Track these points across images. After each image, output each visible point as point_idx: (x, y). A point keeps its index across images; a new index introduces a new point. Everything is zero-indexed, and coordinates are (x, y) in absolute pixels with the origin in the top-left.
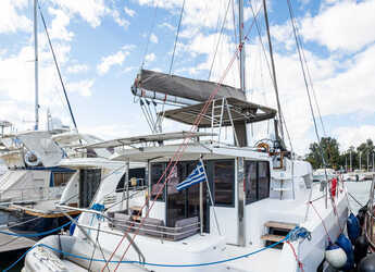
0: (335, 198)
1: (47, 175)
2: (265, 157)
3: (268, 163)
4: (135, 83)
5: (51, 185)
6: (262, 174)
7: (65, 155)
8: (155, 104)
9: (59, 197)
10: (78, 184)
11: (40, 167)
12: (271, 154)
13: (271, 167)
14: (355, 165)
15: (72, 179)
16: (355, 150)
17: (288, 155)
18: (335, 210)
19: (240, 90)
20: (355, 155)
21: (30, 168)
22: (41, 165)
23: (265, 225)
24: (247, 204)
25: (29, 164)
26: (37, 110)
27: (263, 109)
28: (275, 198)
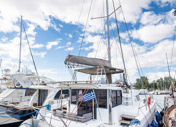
0: (150, 106)
1: (24, 91)
2: (120, 88)
3: (121, 91)
4: (66, 60)
5: (26, 95)
6: (119, 95)
7: (32, 84)
8: (74, 67)
9: (29, 100)
10: (38, 95)
11: (22, 88)
12: (122, 87)
13: (122, 92)
14: (156, 88)
15: (35, 93)
16: (156, 82)
17: (129, 87)
18: (150, 110)
19: (109, 61)
20: (155, 84)
21: (17, 88)
22: (22, 87)
23: (121, 116)
24: (113, 107)
25: (16, 86)
26: (20, 64)
27: (119, 69)
28: (124, 105)
